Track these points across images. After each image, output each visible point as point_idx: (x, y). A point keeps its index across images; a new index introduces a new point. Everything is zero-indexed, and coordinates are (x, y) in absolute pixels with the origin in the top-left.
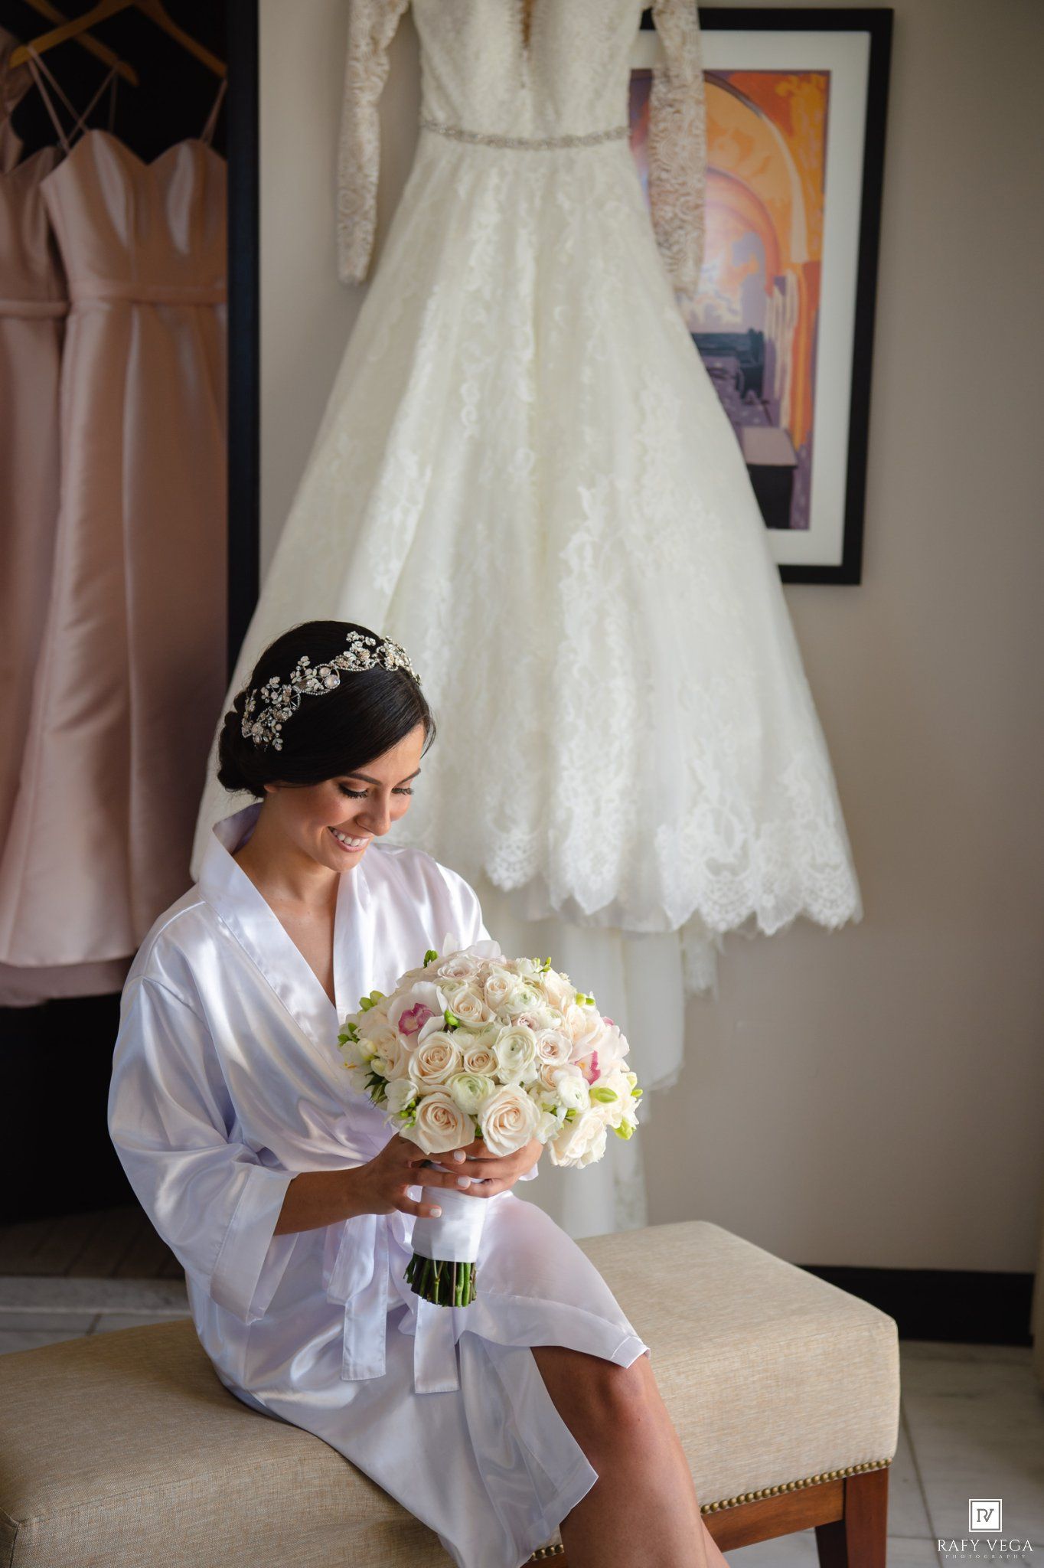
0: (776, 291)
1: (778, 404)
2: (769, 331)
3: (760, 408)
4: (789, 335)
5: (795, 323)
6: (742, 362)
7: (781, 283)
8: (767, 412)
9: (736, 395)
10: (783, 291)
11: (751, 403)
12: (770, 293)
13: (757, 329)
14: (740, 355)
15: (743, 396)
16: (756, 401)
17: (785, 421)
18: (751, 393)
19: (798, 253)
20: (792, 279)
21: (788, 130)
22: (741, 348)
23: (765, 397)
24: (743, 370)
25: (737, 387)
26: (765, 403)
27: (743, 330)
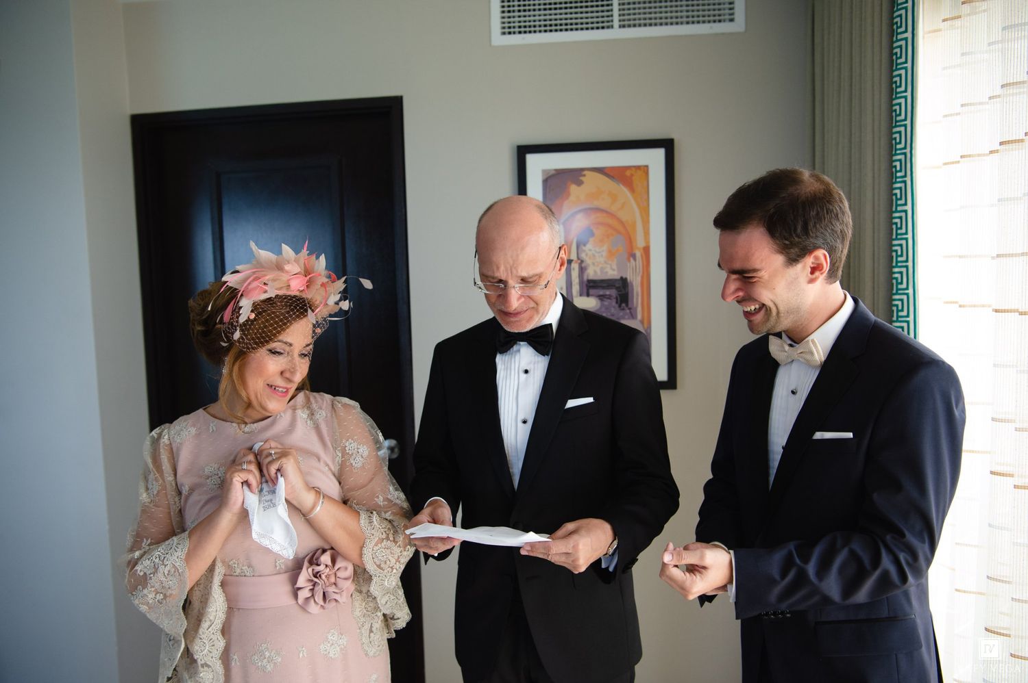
0: (632, 259)
1: (636, 308)
2: (630, 277)
3: (628, 311)
4: (639, 279)
5: (641, 273)
6: (619, 291)
7: (634, 256)
8: (631, 312)
9: (617, 306)
10: (635, 259)
11: (623, 309)
12: (629, 261)
13: (624, 277)
14: (617, 288)
15: (620, 306)
16: (626, 308)
17: (639, 317)
18: (624, 305)
19: (640, 243)
20: (638, 254)
21: (632, 190)
22: (617, 285)
23: (630, 306)
24: (619, 295)
25: (617, 303)
26: (630, 309)
27: (618, 277)
